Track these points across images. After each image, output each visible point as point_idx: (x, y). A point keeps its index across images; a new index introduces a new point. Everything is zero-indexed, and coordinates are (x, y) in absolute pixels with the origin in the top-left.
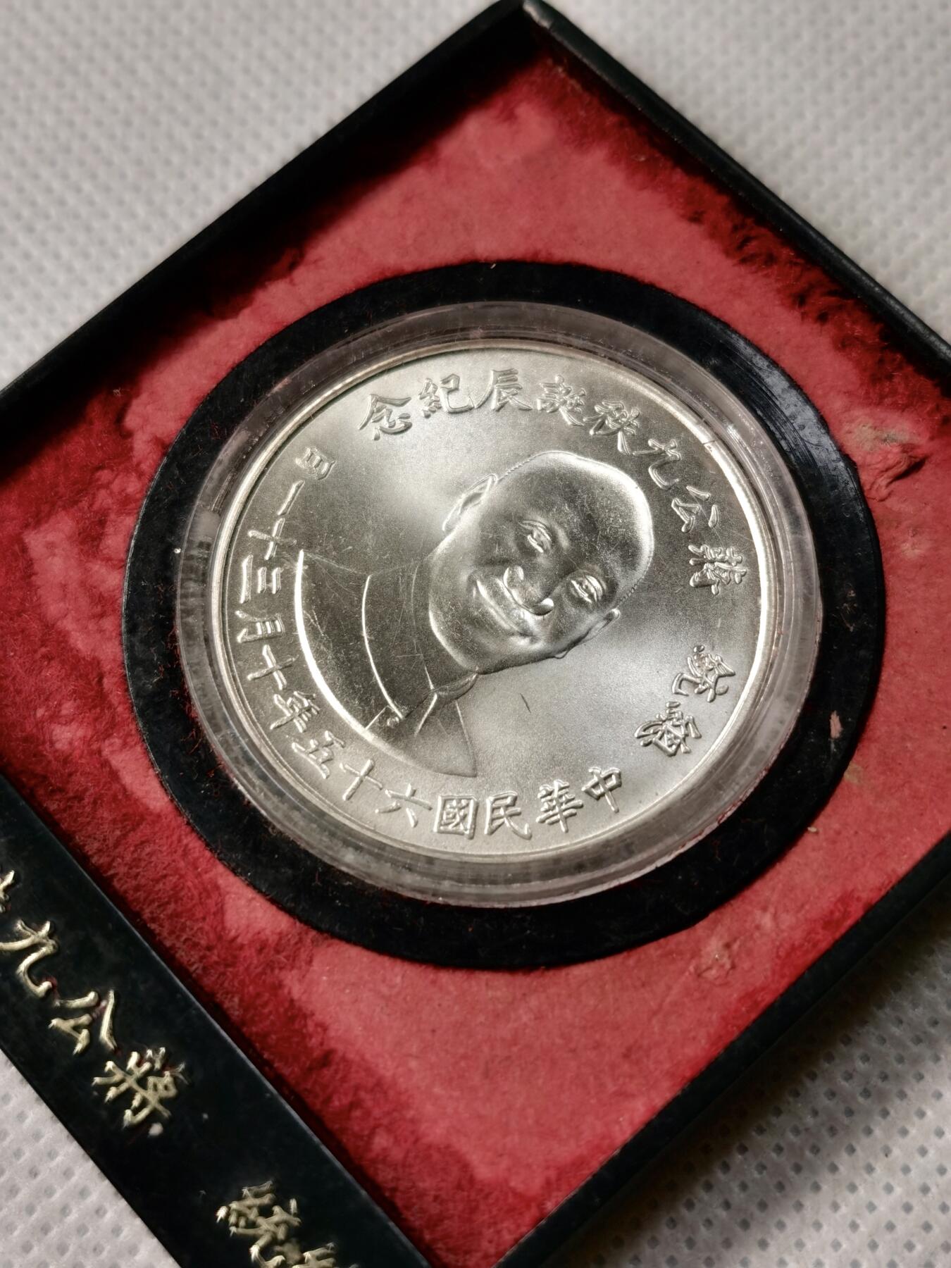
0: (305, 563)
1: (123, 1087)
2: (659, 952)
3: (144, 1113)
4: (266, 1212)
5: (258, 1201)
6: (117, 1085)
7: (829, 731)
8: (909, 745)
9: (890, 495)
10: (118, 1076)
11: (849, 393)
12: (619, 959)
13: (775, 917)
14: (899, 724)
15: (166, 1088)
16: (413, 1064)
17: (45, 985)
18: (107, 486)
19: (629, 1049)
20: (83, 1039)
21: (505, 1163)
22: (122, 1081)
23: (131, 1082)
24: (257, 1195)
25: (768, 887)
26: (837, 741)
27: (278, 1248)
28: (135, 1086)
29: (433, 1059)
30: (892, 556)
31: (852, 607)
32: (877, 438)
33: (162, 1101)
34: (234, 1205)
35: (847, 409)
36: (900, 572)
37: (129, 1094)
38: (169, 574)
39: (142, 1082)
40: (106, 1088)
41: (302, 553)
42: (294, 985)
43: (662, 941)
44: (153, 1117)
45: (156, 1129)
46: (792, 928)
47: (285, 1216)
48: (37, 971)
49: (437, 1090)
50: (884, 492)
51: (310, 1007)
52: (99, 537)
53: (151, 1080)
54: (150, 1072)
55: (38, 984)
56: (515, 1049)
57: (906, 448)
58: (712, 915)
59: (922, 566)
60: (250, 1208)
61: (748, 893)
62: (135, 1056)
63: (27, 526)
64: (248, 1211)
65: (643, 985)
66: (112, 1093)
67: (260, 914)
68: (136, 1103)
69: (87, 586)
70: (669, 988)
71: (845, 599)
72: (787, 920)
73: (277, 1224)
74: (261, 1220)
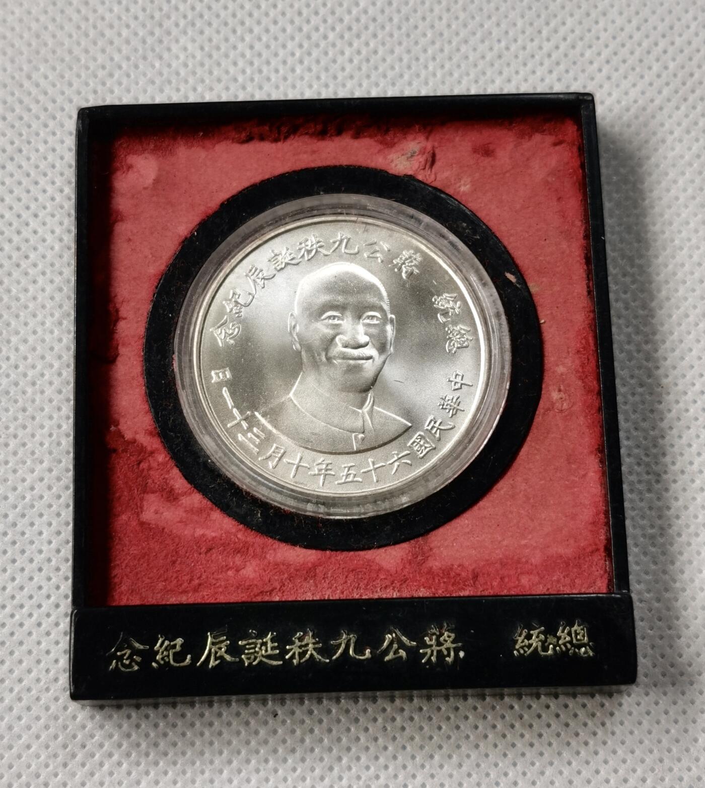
0: (263, 416)
1: (435, 653)
2: (540, 417)
3: (452, 654)
4: (529, 637)
5: (523, 637)
6: (432, 655)
7: (511, 281)
8: (541, 258)
9: (436, 174)
10: (429, 651)
11: (379, 151)
12: (531, 434)
13: (563, 364)
14: (530, 254)
15: (449, 637)
16: (505, 543)
17: (368, 651)
18: (150, 468)
19: (568, 460)
20: (403, 653)
21: (572, 541)
22: (432, 651)
23: (435, 648)
24: (520, 636)
25: (550, 358)
26: (518, 282)
27: (546, 644)
28: (438, 648)
29: (510, 534)
30: (461, 196)
31: (470, 229)
32: (408, 158)
33: (453, 642)
34: (517, 647)
35: (385, 158)
36: (470, 200)
37: (439, 652)
38: (216, 473)
39: (439, 644)
40: (429, 659)
41: (256, 414)
42: (435, 564)
43: (537, 412)
44: (457, 651)
45: (462, 654)
46: (573, 362)
47: (537, 631)
48: (359, 650)
49: (523, 542)
50: (433, 177)
51: (449, 564)
52: (172, 490)
53: (442, 639)
54: (438, 637)
55: (364, 655)
56: (532, 501)
57: (423, 152)
58: (544, 386)
59: (475, 190)
60: (523, 642)
61: (547, 367)
62: (427, 639)
63: (138, 515)
64: (524, 644)
65: (548, 433)
66: (433, 659)
67: (394, 553)
68: (445, 653)
69: (190, 511)
70: (557, 425)
71: (464, 229)
72: (568, 362)
73: (537, 637)
74: (530, 642)
